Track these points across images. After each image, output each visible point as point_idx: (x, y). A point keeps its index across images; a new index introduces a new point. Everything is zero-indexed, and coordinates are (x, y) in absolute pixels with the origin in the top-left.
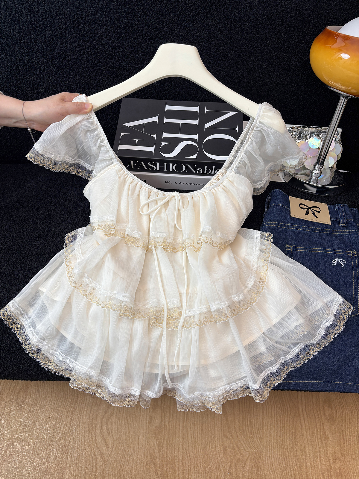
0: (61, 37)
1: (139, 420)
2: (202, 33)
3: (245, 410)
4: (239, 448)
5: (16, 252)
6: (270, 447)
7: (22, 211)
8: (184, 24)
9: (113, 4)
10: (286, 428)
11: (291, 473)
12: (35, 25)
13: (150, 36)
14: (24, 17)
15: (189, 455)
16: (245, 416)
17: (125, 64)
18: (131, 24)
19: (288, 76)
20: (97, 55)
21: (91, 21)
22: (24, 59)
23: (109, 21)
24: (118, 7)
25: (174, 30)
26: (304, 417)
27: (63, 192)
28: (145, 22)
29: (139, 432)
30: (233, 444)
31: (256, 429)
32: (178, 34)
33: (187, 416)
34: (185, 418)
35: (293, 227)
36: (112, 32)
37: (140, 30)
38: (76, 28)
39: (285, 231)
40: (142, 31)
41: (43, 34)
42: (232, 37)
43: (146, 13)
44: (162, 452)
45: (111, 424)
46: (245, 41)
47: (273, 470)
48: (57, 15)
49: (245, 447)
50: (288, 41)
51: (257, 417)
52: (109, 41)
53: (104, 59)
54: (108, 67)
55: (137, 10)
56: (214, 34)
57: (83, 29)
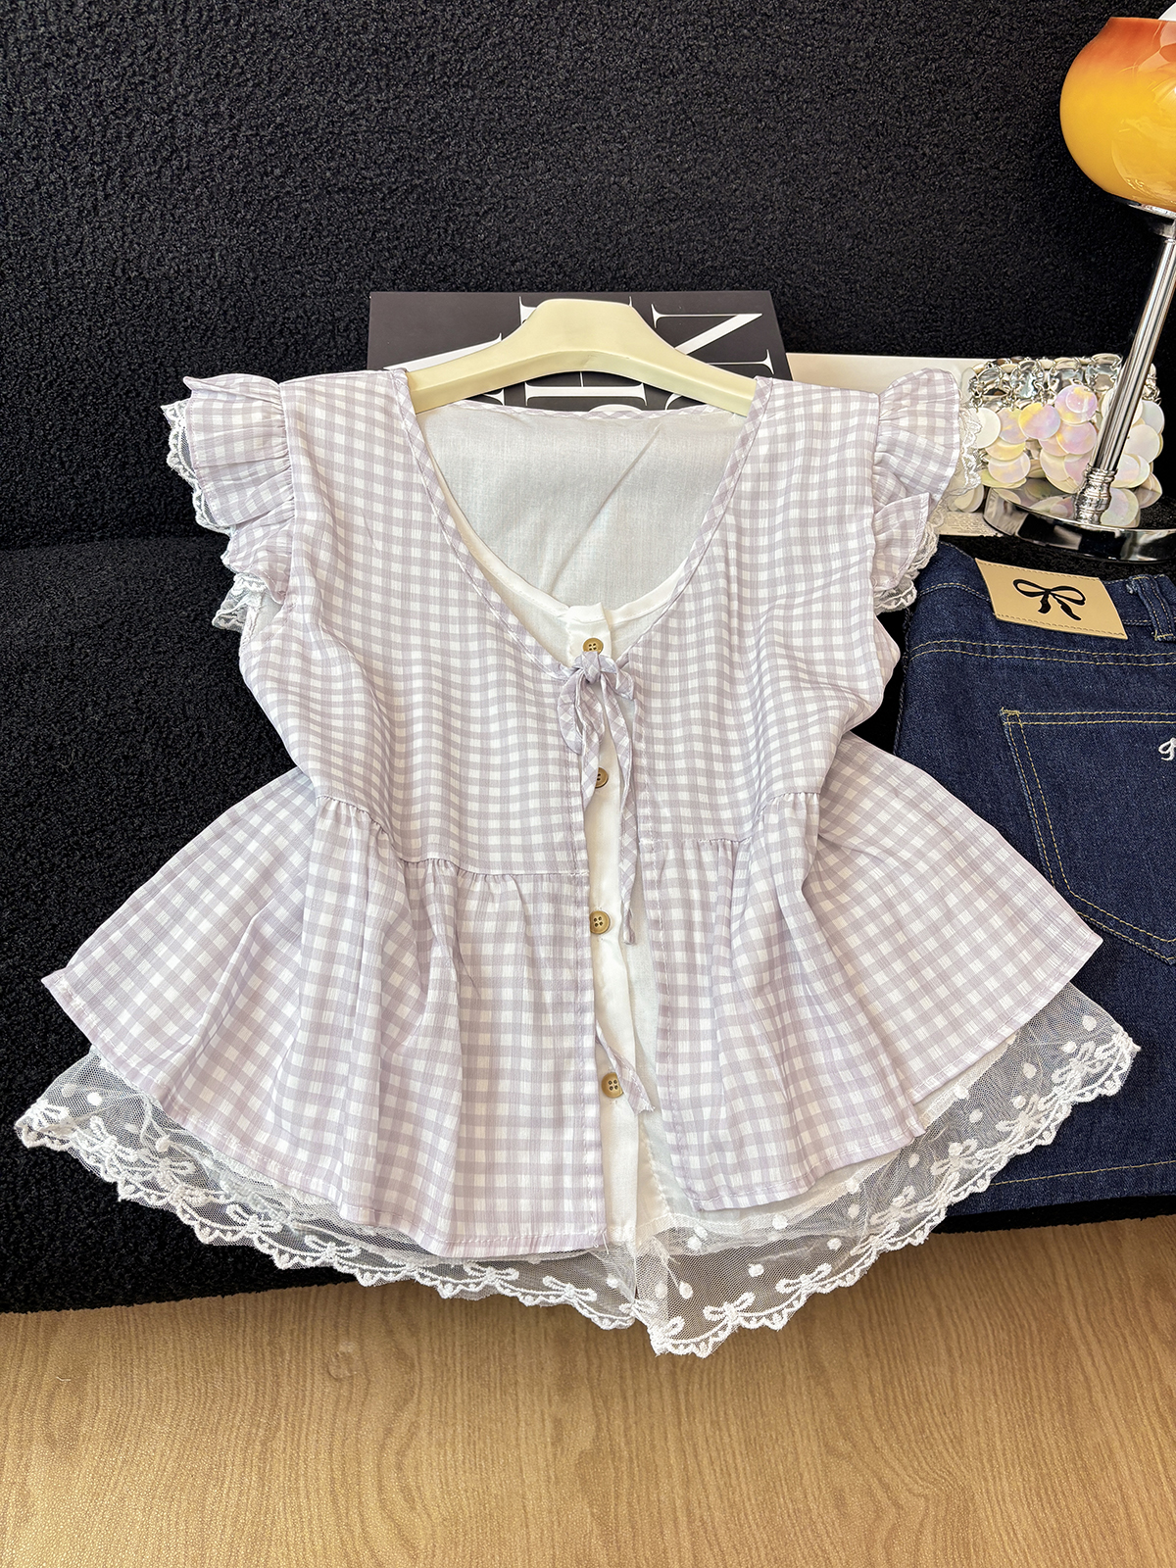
0: (155, 88)
1: (517, 1439)
2: (633, 58)
3: (886, 1350)
4: (886, 1488)
5: (44, 815)
6: (992, 1466)
7: (50, 680)
10: (1035, 1393)
11: (1081, 1548)
12: (63, 50)
14: (24, 22)
15: (717, 1540)
16: (890, 1369)
17: (378, 176)
19: (912, 195)
20: (280, 148)
21: (257, 28)
22: (23, 172)
23: (319, 29)
25: (539, 53)
26: (1088, 1344)
27: (192, 610)
29: (523, 1480)
30: (863, 1476)
31: (935, 1412)
33: (687, 1401)
34: (683, 1409)
35: (1010, 651)
37: (423, 54)
38: (208, 55)
39: (987, 666)
40: (432, 57)
41: (92, 81)
42: (729, 70)
44: (617, 1542)
45: (416, 1468)
46: (773, 83)
47: (1017, 1548)
48: (140, 13)
49: (907, 1480)
50: (906, 79)
51: (931, 1368)
52: (321, 95)
53: (305, 159)
54: (319, 188)
56: (671, 61)
57: (230, 57)
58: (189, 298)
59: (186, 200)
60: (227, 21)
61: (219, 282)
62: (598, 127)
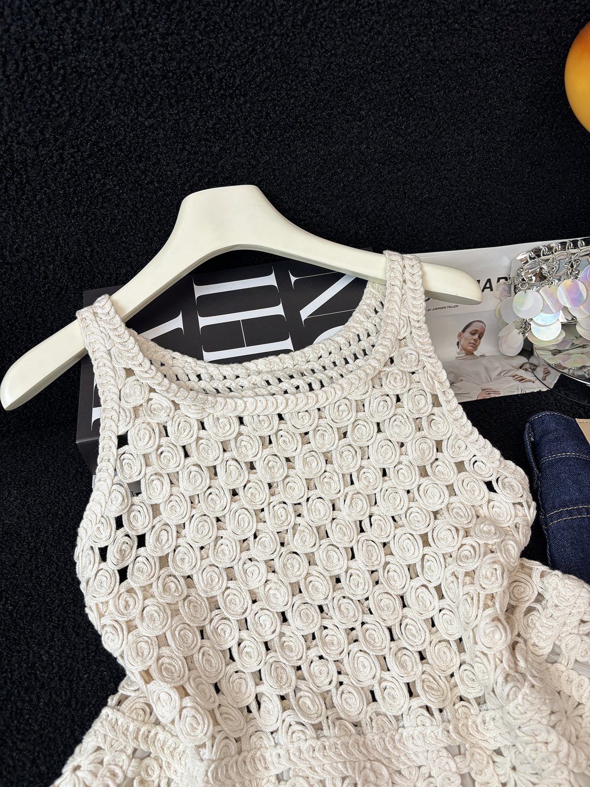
2: (368, 56)
8: (321, 42)
9: (123, 17)
13: (233, 87)
18: (179, 63)
20: (98, 159)
21: (65, 70)
23: (116, 65)
24: (138, 22)
25: (294, 63)
28: (217, 51)
32: (306, 70)
36: (129, 91)
37: (203, 74)
38: (29, 96)
40: (210, 77)
43: (217, 26)
52: (125, 116)
53: (119, 164)
54: (132, 183)
55: (192, 21)
56: (398, 55)
57: (48, 96)
58: (44, 272)
59: (29, 205)
60: (40, 68)
61: (66, 259)
62: (342, 111)
